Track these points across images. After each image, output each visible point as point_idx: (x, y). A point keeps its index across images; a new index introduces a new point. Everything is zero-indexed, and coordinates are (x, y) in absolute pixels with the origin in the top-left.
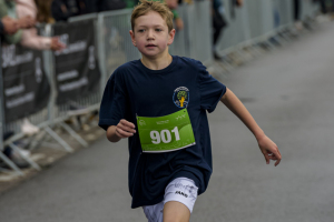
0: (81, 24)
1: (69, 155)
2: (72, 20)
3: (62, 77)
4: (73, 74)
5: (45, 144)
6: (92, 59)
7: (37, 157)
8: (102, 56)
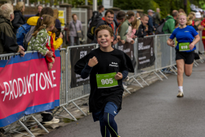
0: (148, 38)
1: (142, 88)
2: (145, 37)
3: (140, 59)
4: (145, 57)
5: (133, 84)
6: (152, 52)
7: (129, 89)
8: (156, 51)
